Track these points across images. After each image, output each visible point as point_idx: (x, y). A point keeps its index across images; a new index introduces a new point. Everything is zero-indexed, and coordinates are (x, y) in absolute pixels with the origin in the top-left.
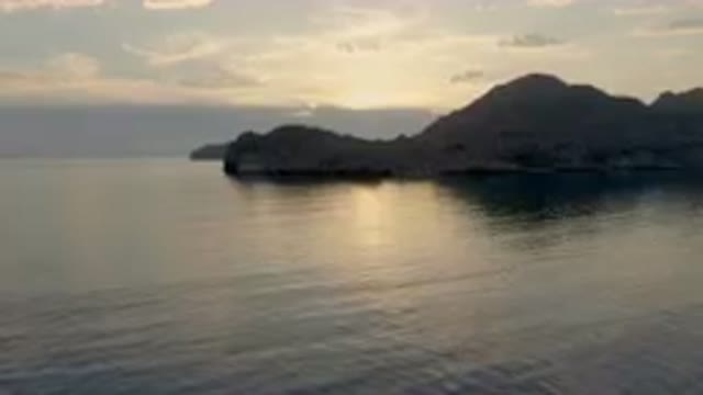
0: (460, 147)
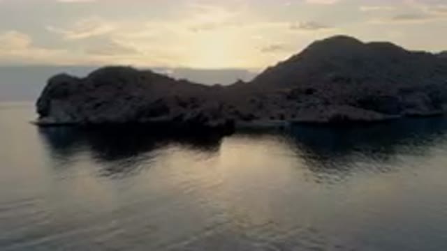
0: (309, 92)
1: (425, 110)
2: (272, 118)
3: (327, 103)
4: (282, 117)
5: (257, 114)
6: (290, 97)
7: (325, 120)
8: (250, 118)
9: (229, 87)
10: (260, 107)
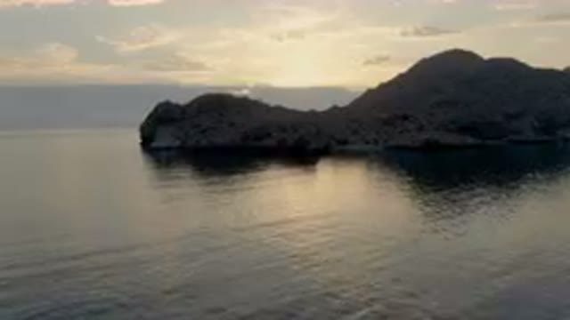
0: (405, 118)
1: (531, 135)
2: (367, 143)
3: (421, 129)
4: (376, 142)
5: (352, 139)
6: (386, 122)
7: (417, 144)
8: (345, 142)
9: (324, 113)
10: (355, 132)
